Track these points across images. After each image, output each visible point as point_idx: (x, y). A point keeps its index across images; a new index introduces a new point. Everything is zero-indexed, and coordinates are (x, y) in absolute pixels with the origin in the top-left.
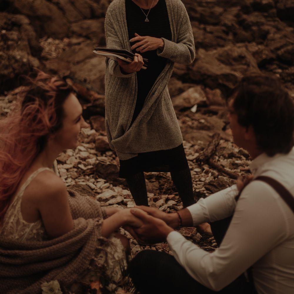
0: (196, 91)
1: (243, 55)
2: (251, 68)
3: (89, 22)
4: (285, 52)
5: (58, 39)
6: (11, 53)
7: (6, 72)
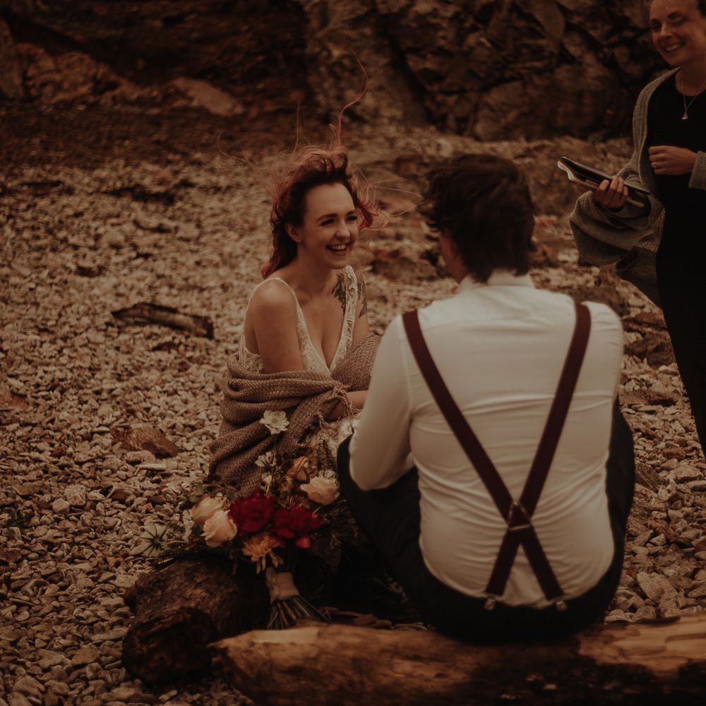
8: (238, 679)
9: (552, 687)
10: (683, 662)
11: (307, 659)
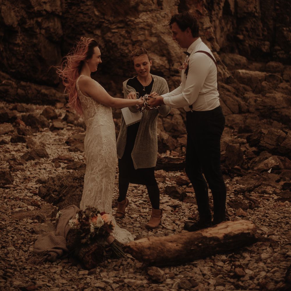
3: (234, 115)
9: (200, 244)
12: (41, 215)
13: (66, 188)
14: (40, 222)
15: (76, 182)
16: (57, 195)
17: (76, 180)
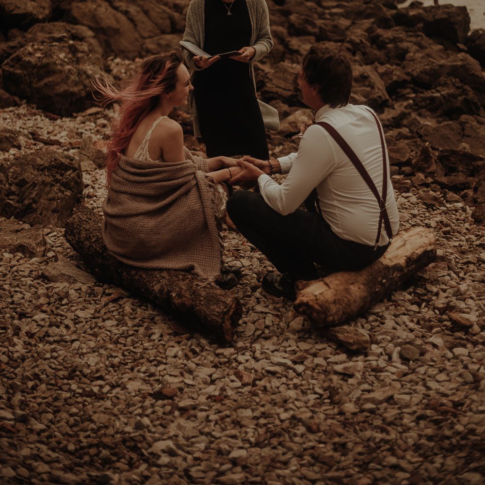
0: (304, 114)
1: (366, 74)
2: (377, 90)
4: (421, 72)
5: (129, 59)
6: (81, 67)
7: (76, 89)
8: (315, 314)
9: (384, 281)
10: (405, 258)
11: (335, 295)
12: (25, 243)
13: (35, 186)
14: (28, 255)
15: (46, 175)
16: (18, 202)
17: (43, 170)
